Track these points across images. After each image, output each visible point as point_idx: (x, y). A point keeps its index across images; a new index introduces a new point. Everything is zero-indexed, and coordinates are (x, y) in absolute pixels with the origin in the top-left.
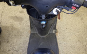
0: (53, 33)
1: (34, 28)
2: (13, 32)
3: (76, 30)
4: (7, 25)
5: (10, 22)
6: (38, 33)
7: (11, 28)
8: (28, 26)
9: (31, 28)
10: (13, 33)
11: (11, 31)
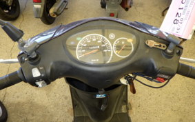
0: (123, 112)
1: (80, 106)
2: (33, 115)
3: (171, 96)
4: (19, 100)
5: (25, 91)
6: (90, 116)
7: (29, 105)
8: (66, 98)
9: (74, 105)
10: (34, 117)
11: (29, 113)
